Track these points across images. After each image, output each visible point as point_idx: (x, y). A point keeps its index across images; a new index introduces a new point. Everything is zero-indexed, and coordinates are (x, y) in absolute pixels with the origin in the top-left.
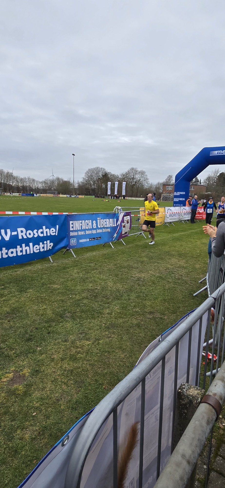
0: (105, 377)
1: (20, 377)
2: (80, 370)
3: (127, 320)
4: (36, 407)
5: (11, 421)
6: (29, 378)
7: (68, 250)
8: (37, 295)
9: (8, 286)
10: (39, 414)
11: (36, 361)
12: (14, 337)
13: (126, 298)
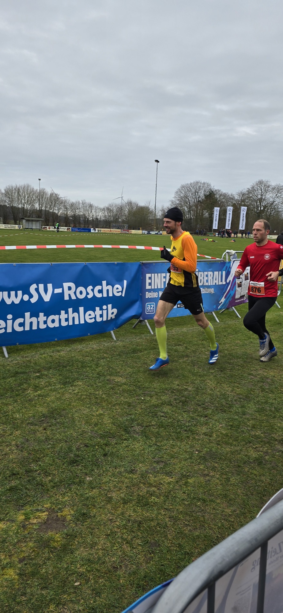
0: (196, 543)
1: (57, 520)
2: (153, 524)
3: (238, 448)
4: (80, 573)
5: (42, 589)
6: (71, 523)
7: (141, 321)
8: (90, 390)
9: (46, 373)
10: (84, 586)
11: (83, 498)
12: (51, 456)
13: (237, 411)
